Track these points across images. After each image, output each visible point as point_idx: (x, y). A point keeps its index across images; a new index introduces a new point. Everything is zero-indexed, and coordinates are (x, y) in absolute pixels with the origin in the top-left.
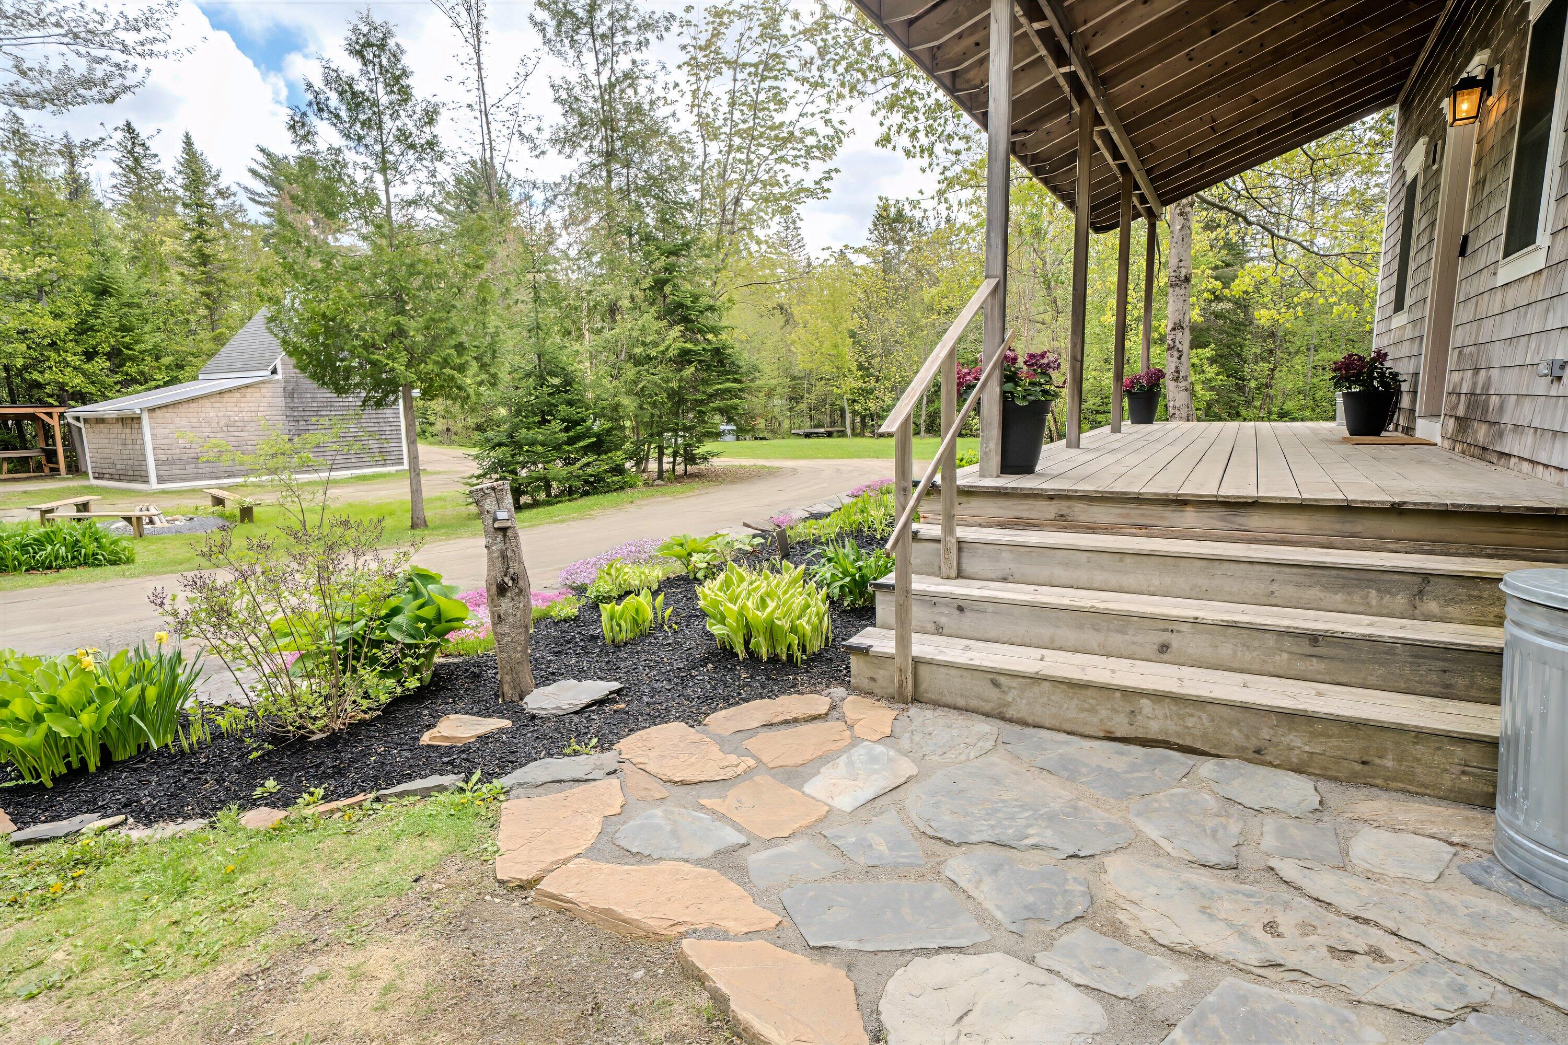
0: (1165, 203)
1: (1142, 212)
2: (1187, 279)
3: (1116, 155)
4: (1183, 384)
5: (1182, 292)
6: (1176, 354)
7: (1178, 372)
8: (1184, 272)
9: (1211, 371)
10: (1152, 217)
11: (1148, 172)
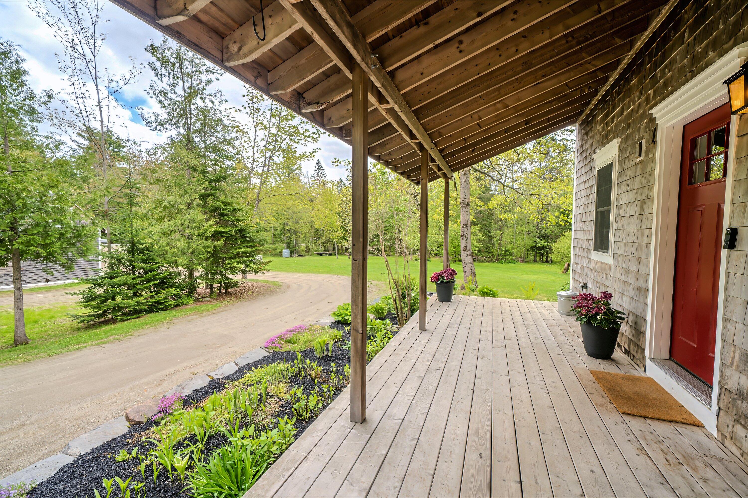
0: (453, 171)
1: (441, 175)
2: (468, 204)
3: (412, 136)
4: (468, 253)
5: (467, 210)
6: (465, 239)
7: (466, 247)
8: (467, 200)
9: (480, 234)
10: (447, 178)
11: (441, 151)
